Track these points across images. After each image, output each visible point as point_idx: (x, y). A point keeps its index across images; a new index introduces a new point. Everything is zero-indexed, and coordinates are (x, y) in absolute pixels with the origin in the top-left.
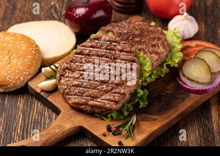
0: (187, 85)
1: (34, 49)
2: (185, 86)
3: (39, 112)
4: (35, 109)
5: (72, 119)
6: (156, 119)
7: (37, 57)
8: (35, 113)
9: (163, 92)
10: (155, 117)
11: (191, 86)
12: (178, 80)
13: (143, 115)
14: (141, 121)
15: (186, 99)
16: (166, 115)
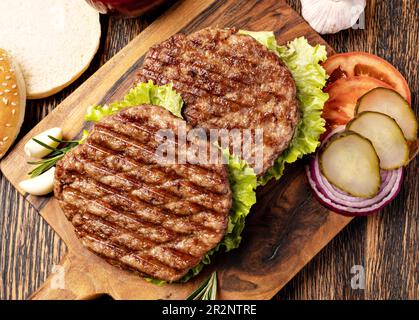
0: (326, 196)
1: (7, 91)
2: (321, 196)
3: (28, 228)
4: (20, 218)
5: (88, 274)
6: (256, 286)
7: (14, 111)
8: (18, 230)
9: (275, 206)
10: (255, 280)
11: (333, 198)
12: (309, 173)
13: (231, 273)
14: (226, 289)
15: (321, 228)
16: (276, 274)
